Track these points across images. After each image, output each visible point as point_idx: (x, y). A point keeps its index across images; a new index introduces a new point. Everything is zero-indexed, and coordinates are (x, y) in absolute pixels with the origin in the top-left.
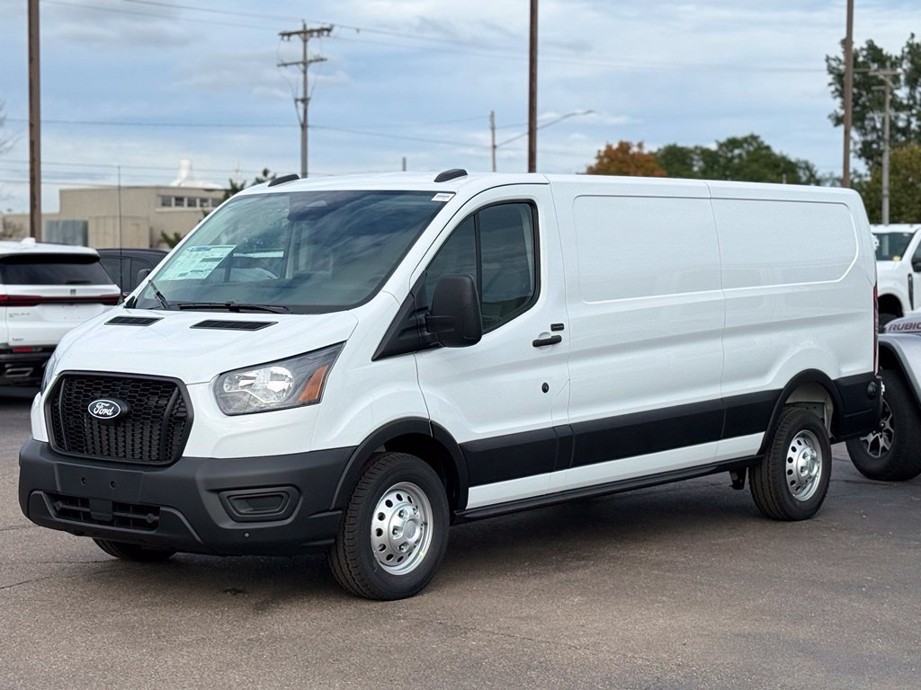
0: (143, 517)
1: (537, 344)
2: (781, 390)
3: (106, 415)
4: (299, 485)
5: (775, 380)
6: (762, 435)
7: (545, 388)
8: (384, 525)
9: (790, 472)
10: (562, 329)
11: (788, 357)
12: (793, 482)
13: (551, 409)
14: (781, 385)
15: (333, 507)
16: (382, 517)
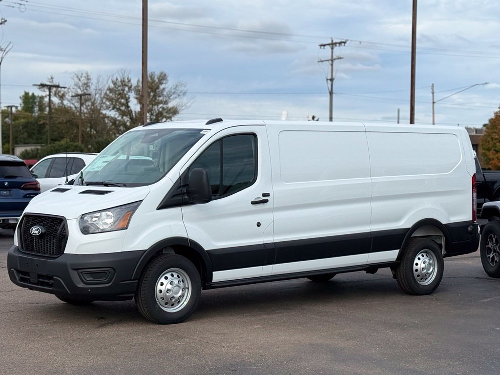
0: (49, 281)
1: (253, 203)
2: (409, 229)
3: (36, 234)
4: (115, 268)
5: (406, 223)
6: (398, 251)
7: (259, 225)
8: (163, 288)
9: (417, 270)
10: (269, 196)
11: (414, 212)
12: (418, 276)
13: (263, 236)
14: (409, 226)
15: (133, 278)
16: (162, 284)
